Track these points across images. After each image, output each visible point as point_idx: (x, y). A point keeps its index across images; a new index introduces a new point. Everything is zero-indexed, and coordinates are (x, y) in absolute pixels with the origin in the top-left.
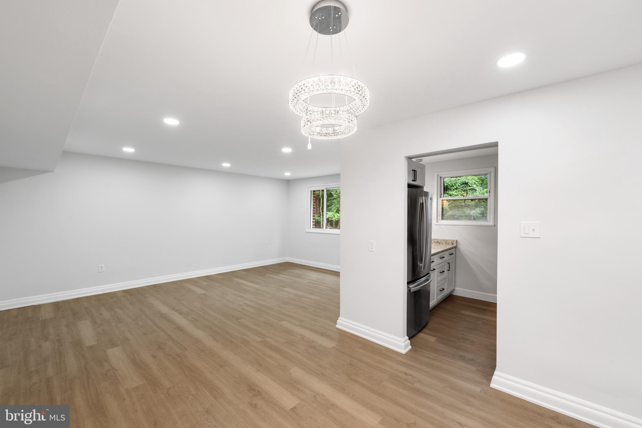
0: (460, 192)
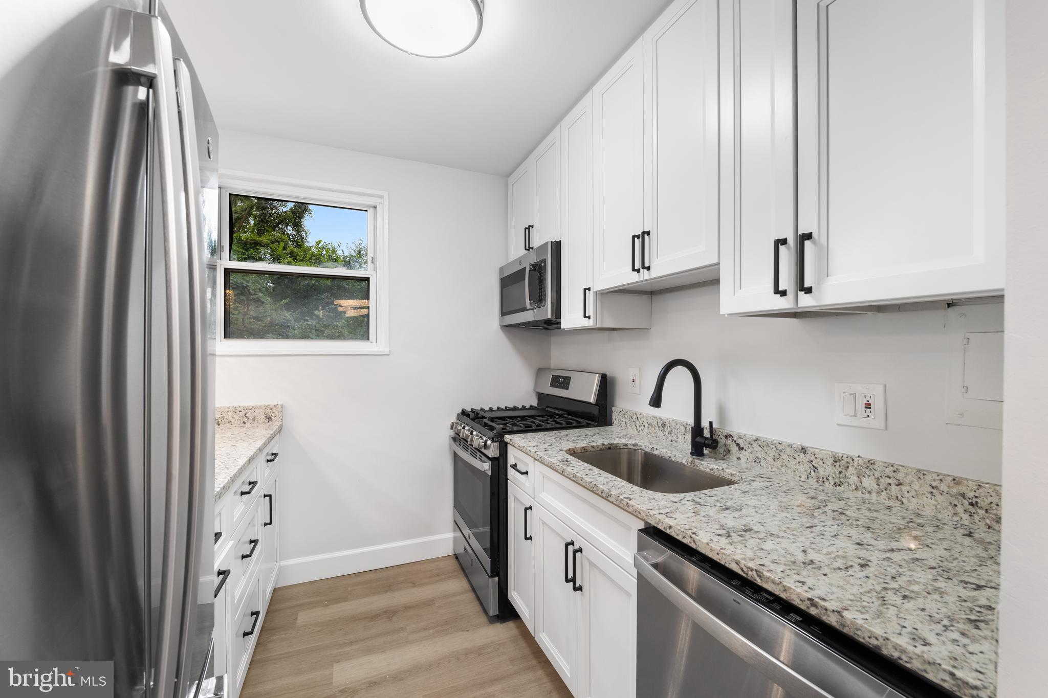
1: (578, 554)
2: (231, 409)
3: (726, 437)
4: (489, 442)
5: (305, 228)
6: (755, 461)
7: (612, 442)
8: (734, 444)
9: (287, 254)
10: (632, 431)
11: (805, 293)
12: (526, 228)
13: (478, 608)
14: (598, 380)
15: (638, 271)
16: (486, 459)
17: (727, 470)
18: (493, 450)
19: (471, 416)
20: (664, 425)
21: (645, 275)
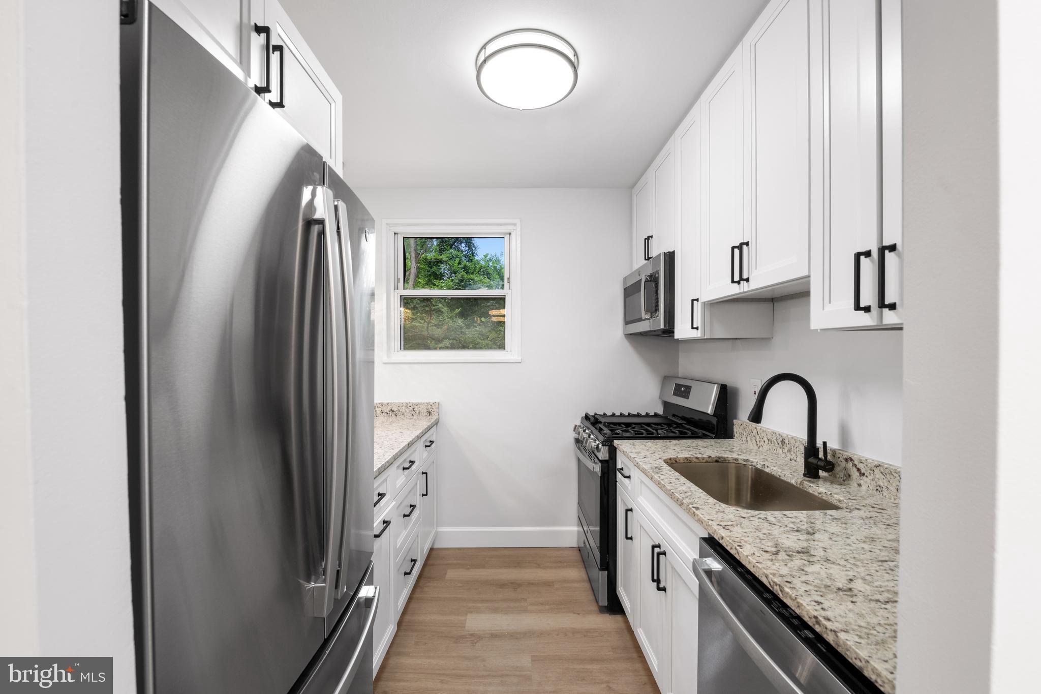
0: (419, 314)
1: (662, 557)
2: (404, 404)
3: (846, 460)
4: (600, 446)
5: (475, 244)
6: (877, 490)
7: (720, 455)
8: (854, 469)
9: (462, 268)
10: (752, 446)
11: (889, 310)
12: (645, 239)
13: (592, 597)
14: (717, 391)
15: (739, 283)
16: (596, 460)
17: (835, 496)
18: (603, 454)
19: (593, 421)
20: (783, 442)
21: (744, 287)
